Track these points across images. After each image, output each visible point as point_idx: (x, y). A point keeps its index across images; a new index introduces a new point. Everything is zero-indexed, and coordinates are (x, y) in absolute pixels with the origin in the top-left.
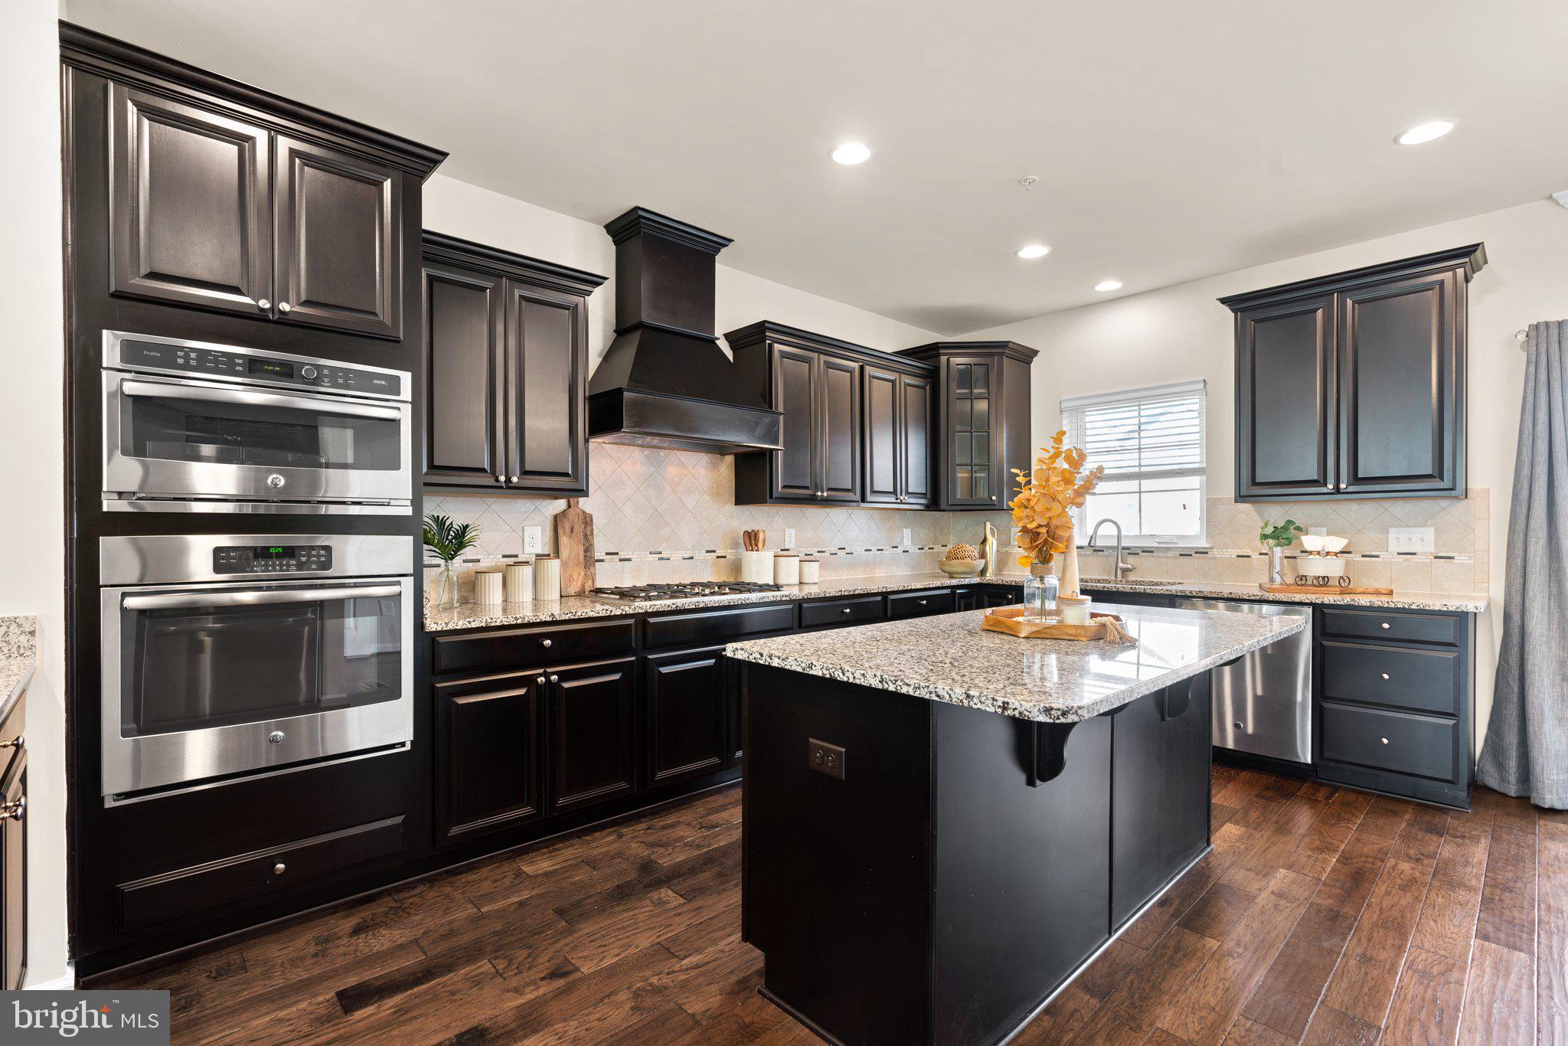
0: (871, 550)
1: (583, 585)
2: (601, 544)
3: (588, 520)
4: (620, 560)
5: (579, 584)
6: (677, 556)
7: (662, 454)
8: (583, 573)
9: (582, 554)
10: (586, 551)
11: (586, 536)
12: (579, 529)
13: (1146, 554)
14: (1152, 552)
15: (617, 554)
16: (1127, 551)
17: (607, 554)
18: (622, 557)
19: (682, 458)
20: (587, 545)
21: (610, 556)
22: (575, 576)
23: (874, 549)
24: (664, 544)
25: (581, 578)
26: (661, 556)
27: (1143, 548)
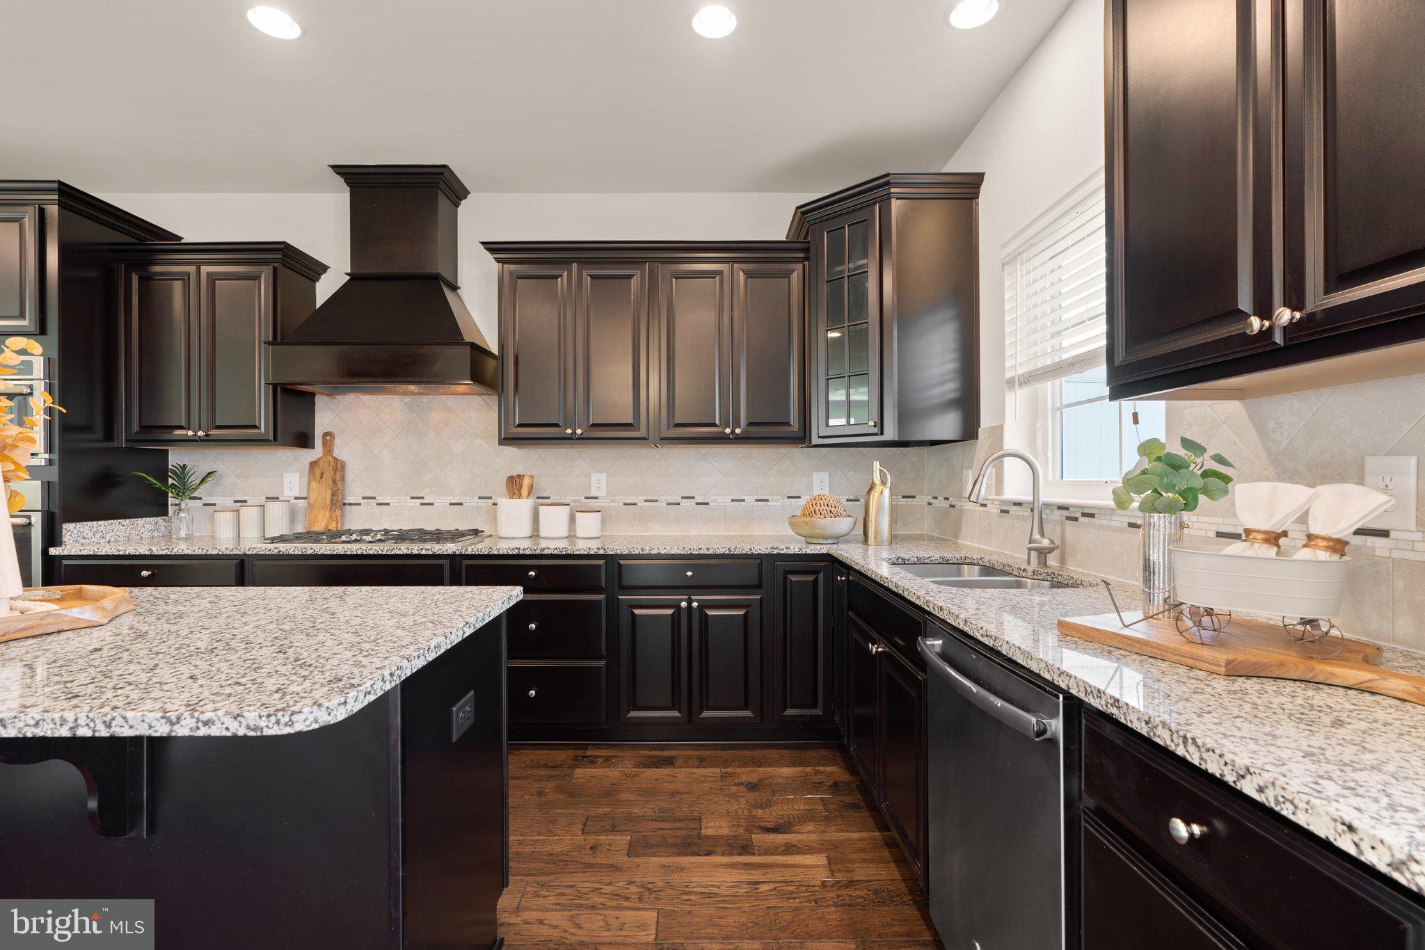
0: (744, 501)
1: (327, 525)
2: (358, 488)
3: (339, 467)
4: (378, 504)
5: (323, 524)
6: (442, 502)
7: (424, 400)
8: (328, 515)
9: (329, 497)
10: (333, 495)
11: (334, 481)
12: (329, 475)
13: (1086, 520)
14: (1092, 516)
15: (374, 498)
16: (1065, 513)
17: (364, 498)
18: (380, 502)
19: (449, 403)
20: (335, 489)
21: (366, 501)
22: (320, 518)
23: (750, 499)
24: (428, 490)
25: (325, 520)
26: (423, 501)
27: (1083, 507)
